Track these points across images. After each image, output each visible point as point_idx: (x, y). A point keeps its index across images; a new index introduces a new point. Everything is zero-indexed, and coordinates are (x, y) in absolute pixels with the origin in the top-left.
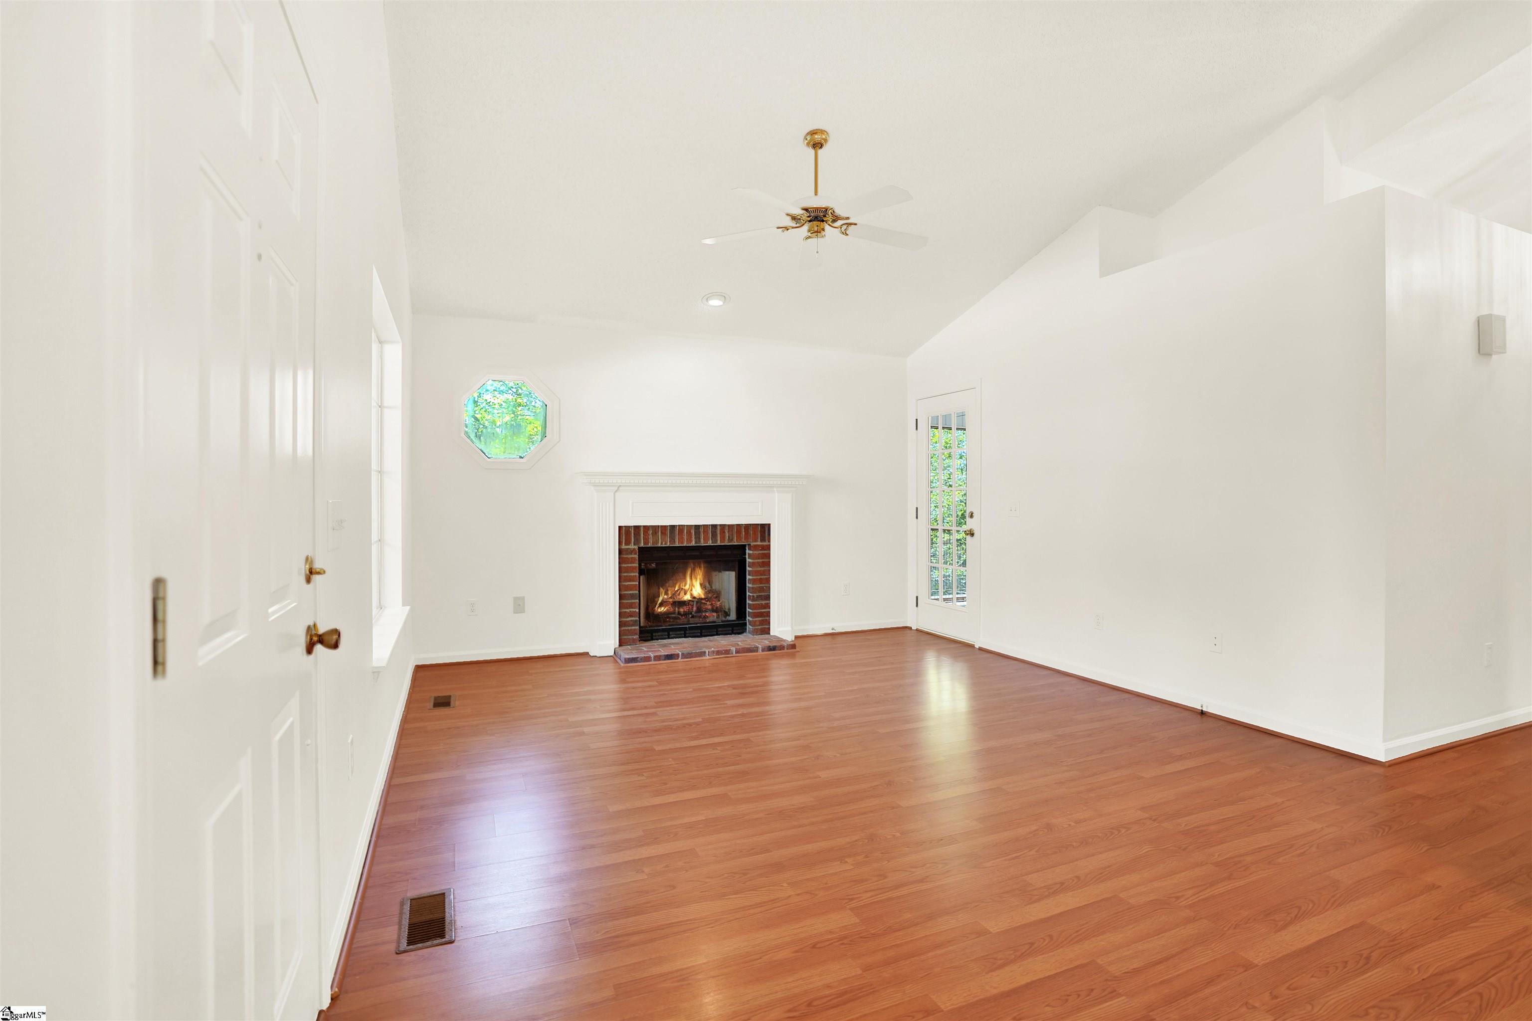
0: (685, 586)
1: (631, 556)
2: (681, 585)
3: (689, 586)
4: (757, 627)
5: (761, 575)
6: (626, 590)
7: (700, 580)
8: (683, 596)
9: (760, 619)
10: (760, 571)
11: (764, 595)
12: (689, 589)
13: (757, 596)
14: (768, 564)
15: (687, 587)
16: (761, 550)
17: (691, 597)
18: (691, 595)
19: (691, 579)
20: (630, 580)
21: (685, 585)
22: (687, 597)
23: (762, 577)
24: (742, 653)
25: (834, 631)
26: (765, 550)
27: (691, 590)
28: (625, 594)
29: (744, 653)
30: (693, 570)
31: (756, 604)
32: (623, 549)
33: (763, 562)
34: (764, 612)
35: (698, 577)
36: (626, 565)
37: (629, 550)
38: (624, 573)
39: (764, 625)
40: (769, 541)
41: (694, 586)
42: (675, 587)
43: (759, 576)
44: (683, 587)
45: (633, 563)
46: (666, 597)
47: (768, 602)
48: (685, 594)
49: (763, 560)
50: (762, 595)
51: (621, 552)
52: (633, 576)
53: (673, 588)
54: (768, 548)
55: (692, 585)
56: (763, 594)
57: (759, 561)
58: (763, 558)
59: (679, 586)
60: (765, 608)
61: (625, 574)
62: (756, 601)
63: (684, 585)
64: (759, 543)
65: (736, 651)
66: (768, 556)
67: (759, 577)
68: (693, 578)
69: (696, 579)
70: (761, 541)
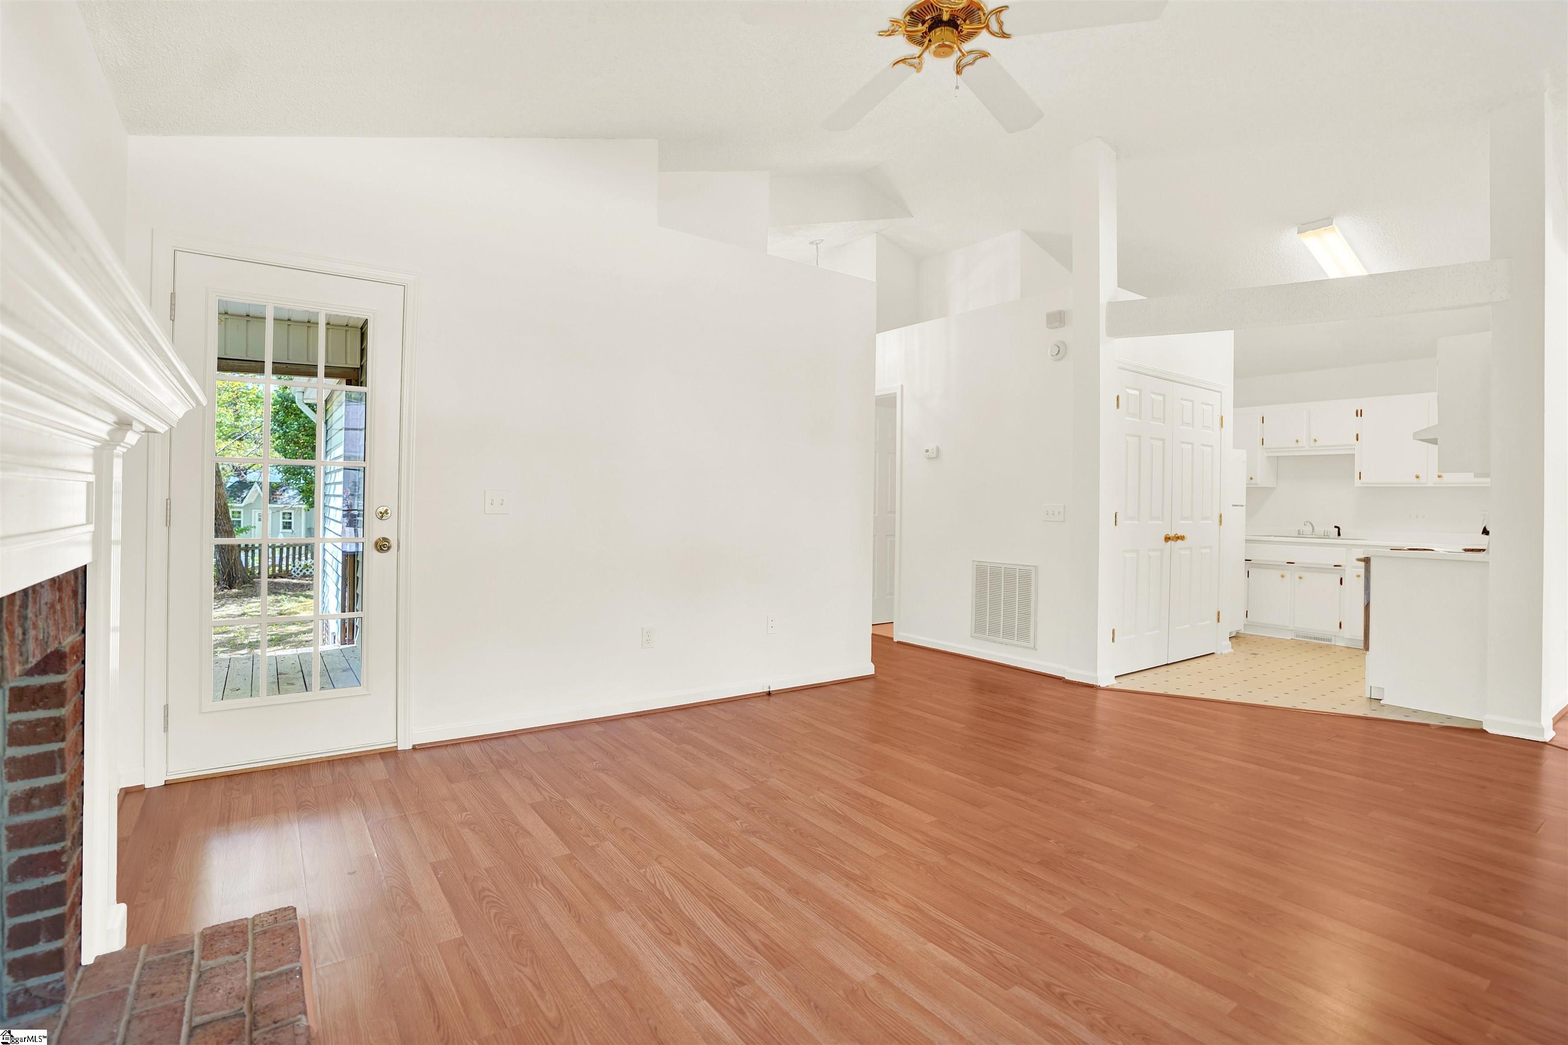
26: (80, 659)
54: (83, 648)
64: (74, 636)
66: (83, 678)
70: (76, 628)
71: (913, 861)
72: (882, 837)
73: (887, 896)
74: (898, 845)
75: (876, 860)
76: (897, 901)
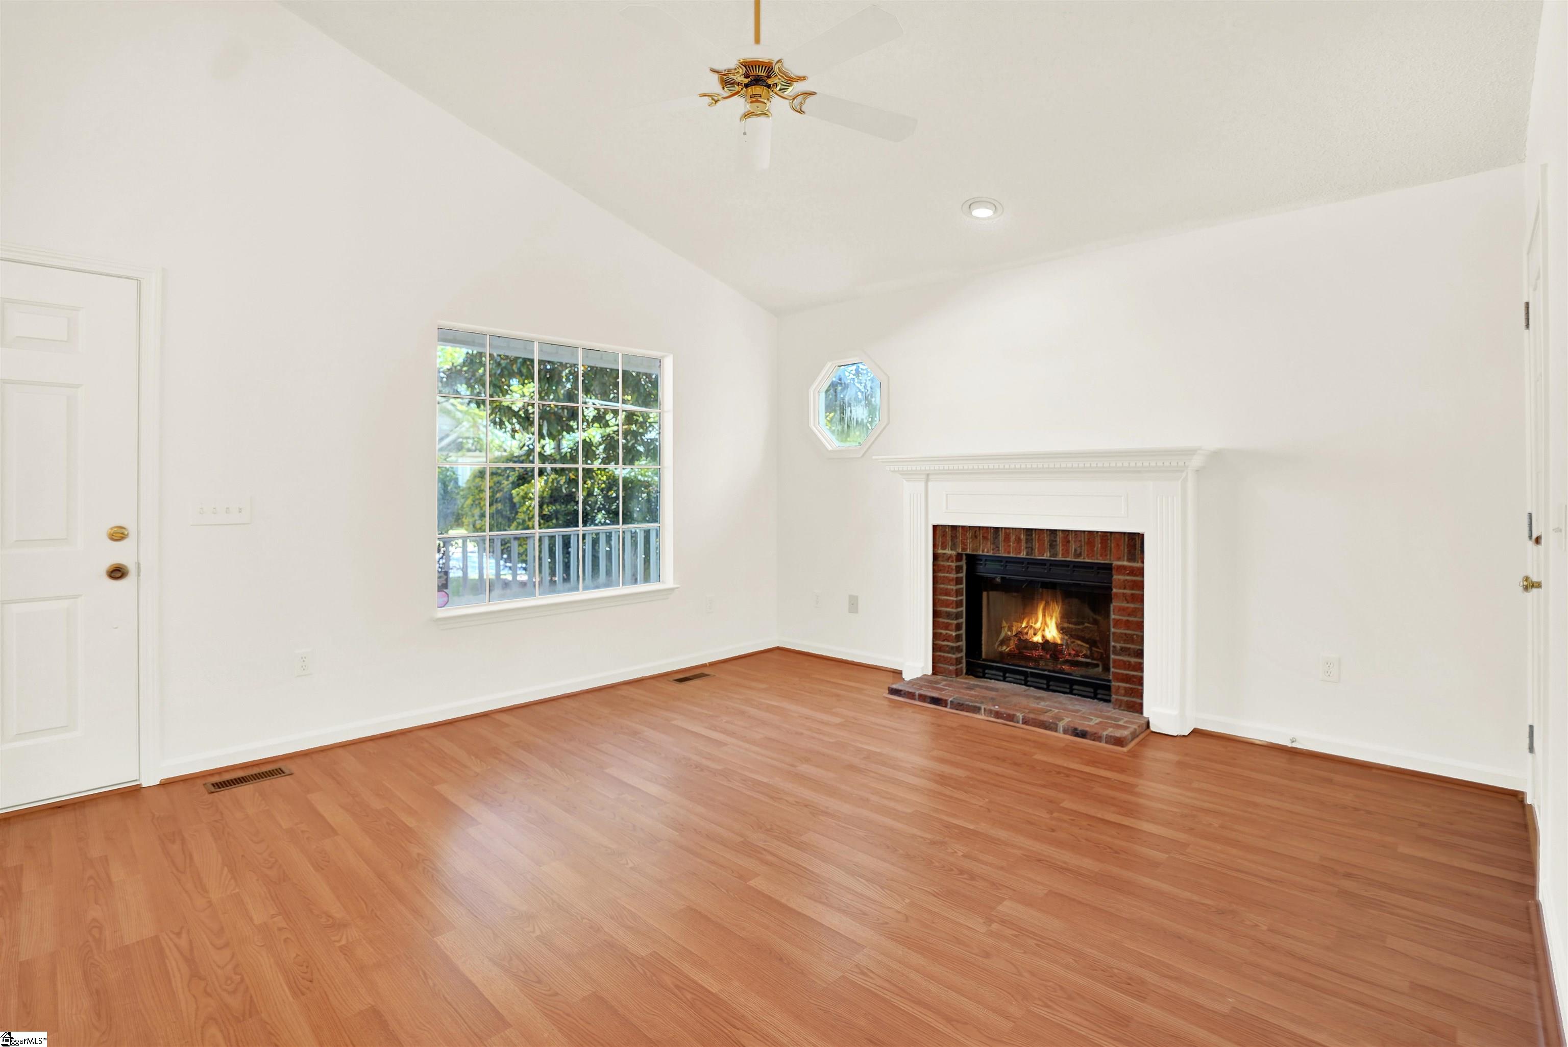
0: (1035, 624)
1: (948, 564)
2: (1031, 621)
3: (1041, 624)
4: (1120, 698)
5: (1129, 615)
6: (942, 607)
7: (1056, 618)
8: (1032, 637)
9: (1128, 685)
10: (1128, 608)
11: (1134, 649)
12: (1040, 629)
13: (1120, 647)
14: (1140, 599)
15: (1038, 625)
16: (1128, 574)
17: (1042, 640)
18: (1043, 637)
19: (1044, 616)
20: (946, 595)
21: (1036, 622)
22: (1038, 639)
23: (1131, 619)
24: (1031, 725)
25: (1294, 745)
26: (1135, 575)
27: (1044, 630)
28: (940, 611)
29: (1035, 726)
30: (1047, 604)
31: (1120, 660)
32: (940, 553)
33: (1132, 594)
34: (1133, 676)
35: (1054, 614)
36: (942, 575)
37: (945, 556)
38: (941, 584)
39: (1133, 697)
40: (1143, 562)
41: (1048, 626)
42: (1022, 623)
43: (1125, 616)
44: (1033, 625)
45: (950, 573)
46: (1009, 633)
47: (1139, 660)
48: (1035, 634)
49: (1133, 592)
50: (1129, 648)
51: (936, 557)
52: (950, 589)
53: (1019, 624)
54: (1141, 572)
55: (1045, 623)
56: (1132, 646)
57: (1125, 591)
58: (1132, 589)
59: (1028, 623)
60: (1134, 669)
61: (942, 586)
62: (1120, 655)
63: (1033, 622)
64: (1125, 563)
65: (1023, 719)
66: (1140, 586)
67: (1125, 618)
68: (1046, 614)
69: (1052, 617)
70: (1129, 560)
71: (776, 832)
72: (807, 853)
73: (795, 803)
74: (789, 845)
75: (809, 830)
76: (787, 801)
